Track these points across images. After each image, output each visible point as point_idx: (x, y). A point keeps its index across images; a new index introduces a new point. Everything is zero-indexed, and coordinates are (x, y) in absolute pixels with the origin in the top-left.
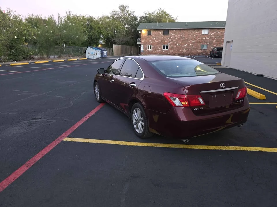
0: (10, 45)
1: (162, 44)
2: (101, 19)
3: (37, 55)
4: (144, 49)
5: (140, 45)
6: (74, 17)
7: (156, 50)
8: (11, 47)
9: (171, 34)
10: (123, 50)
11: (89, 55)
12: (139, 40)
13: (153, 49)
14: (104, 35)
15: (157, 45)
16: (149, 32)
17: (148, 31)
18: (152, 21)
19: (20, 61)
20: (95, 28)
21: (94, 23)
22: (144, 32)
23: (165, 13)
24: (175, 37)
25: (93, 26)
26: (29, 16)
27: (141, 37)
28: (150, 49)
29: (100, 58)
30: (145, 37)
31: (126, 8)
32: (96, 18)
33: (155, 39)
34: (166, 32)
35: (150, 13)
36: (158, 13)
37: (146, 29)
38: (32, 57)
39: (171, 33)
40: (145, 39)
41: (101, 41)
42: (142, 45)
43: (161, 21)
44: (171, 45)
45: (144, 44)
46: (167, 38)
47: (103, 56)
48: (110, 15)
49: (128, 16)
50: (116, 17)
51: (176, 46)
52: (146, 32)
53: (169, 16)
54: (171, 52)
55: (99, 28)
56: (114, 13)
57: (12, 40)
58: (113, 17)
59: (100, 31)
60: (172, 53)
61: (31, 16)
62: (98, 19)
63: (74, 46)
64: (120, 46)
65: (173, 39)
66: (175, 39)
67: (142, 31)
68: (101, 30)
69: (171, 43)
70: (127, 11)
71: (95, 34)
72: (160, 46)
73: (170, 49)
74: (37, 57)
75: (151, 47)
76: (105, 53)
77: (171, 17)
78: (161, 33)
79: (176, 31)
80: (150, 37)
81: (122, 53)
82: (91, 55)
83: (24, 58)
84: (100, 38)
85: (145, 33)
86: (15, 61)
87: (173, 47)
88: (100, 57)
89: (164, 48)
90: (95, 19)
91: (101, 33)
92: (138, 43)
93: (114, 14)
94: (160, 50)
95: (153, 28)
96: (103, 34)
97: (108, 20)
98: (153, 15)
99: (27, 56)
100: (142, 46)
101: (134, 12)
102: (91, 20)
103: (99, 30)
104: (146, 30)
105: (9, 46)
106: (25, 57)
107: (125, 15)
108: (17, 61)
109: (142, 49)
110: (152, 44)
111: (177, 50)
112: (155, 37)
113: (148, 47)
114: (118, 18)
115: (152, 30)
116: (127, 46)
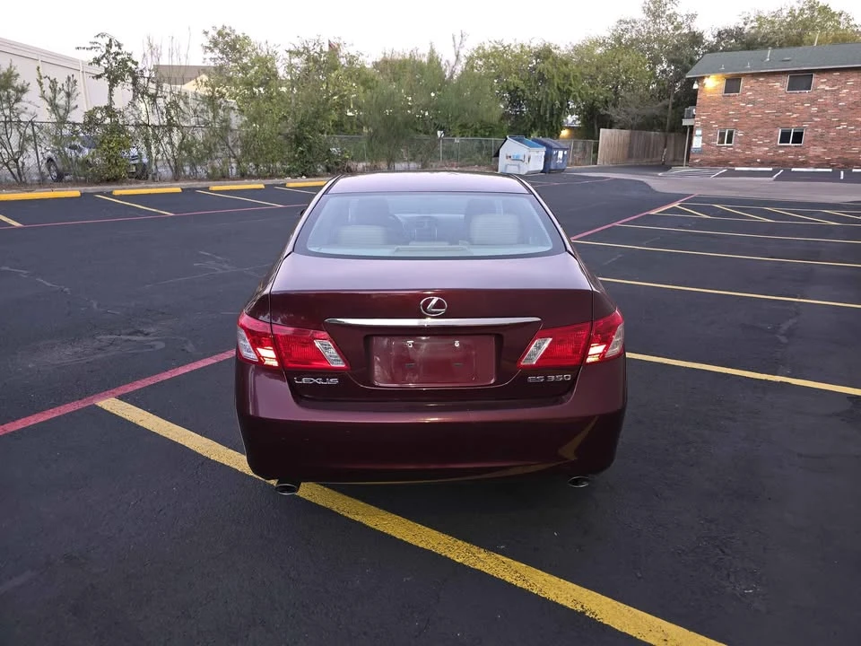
0: (296, 135)
1: (778, 126)
2: (577, 50)
3: (363, 160)
4: (703, 141)
5: (692, 128)
6: (494, 47)
7: (749, 145)
8: (299, 140)
9: (822, 87)
10: (635, 146)
11: (509, 161)
12: (690, 111)
13: (740, 143)
14: (579, 99)
15: (757, 128)
16: (732, 84)
17: (728, 80)
18: (761, 44)
19: (315, 176)
20: (553, 78)
21: (552, 65)
22: (713, 84)
23: (825, 9)
24: (839, 100)
25: (545, 72)
26: (385, 54)
27: (698, 101)
28: (729, 141)
29: (542, 172)
30: (714, 100)
31: (668, 6)
32: (563, 48)
33: (753, 109)
34: (801, 79)
35: (765, 14)
36: (797, 12)
37: (723, 71)
38: (349, 167)
39: (821, 84)
40: (711, 109)
41: (571, 119)
42: (698, 127)
43: (803, 42)
44: (816, 127)
45: (706, 127)
46: (803, 104)
47: (552, 167)
48: (608, 34)
49: (671, 32)
50: (627, 41)
51: (839, 133)
52: (718, 83)
53: (842, 19)
54: (811, 154)
55: (566, 77)
56: (625, 26)
57: (302, 123)
58: (618, 39)
59: (567, 86)
60: (818, 156)
61: (389, 53)
62: (570, 48)
63: (487, 134)
64: (626, 132)
65: (826, 105)
66: (836, 106)
67: (706, 81)
68: (571, 85)
69: (816, 119)
70: (670, 17)
71: (550, 96)
72: (769, 130)
73: (809, 141)
74: (361, 165)
75: (731, 134)
76: (560, 154)
77: (852, 23)
78: (780, 85)
79: (846, 74)
80: (731, 100)
81: (630, 156)
82: (513, 162)
83: (328, 170)
84: (563, 110)
85: (716, 89)
86: (304, 177)
87: (822, 135)
88: (542, 169)
89: (785, 138)
90: (558, 52)
91: (568, 93)
92: (686, 122)
93: (622, 30)
94: (764, 145)
95: (749, 68)
96: (575, 97)
97: (599, 51)
98: (773, 23)
99: (337, 164)
100: (698, 132)
101: (694, 16)
102: (545, 54)
103: (564, 86)
104: (720, 75)
105: (293, 137)
106: (330, 165)
107: (659, 30)
108: (307, 176)
109: (697, 143)
110: (736, 126)
111: (839, 148)
112: (753, 102)
113: (722, 135)
114: (634, 42)
115: (745, 75)
116: (654, 135)
